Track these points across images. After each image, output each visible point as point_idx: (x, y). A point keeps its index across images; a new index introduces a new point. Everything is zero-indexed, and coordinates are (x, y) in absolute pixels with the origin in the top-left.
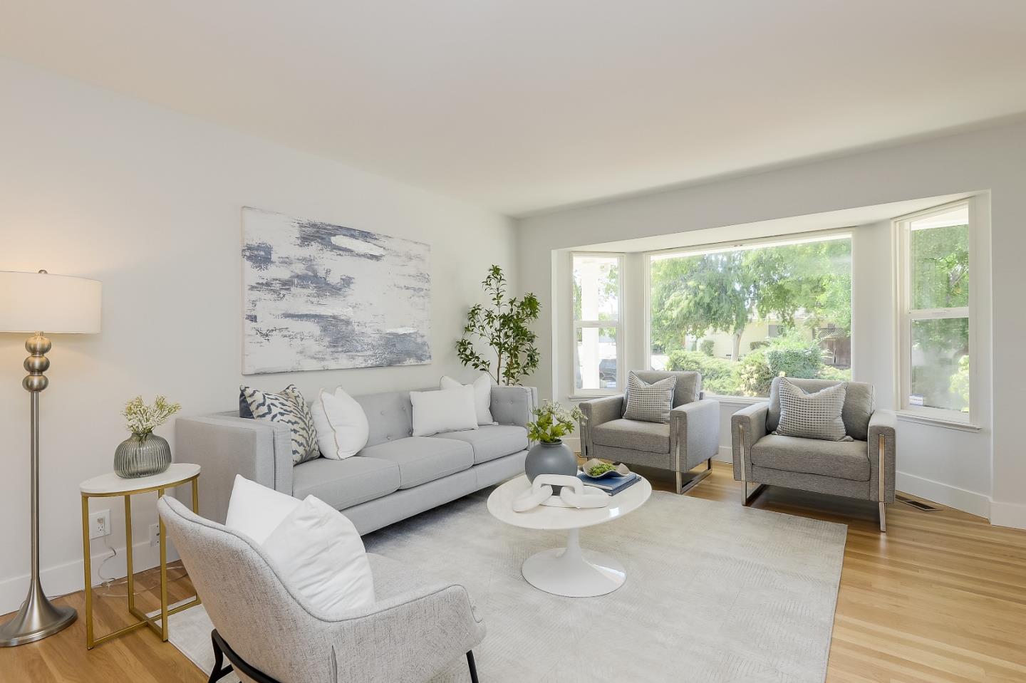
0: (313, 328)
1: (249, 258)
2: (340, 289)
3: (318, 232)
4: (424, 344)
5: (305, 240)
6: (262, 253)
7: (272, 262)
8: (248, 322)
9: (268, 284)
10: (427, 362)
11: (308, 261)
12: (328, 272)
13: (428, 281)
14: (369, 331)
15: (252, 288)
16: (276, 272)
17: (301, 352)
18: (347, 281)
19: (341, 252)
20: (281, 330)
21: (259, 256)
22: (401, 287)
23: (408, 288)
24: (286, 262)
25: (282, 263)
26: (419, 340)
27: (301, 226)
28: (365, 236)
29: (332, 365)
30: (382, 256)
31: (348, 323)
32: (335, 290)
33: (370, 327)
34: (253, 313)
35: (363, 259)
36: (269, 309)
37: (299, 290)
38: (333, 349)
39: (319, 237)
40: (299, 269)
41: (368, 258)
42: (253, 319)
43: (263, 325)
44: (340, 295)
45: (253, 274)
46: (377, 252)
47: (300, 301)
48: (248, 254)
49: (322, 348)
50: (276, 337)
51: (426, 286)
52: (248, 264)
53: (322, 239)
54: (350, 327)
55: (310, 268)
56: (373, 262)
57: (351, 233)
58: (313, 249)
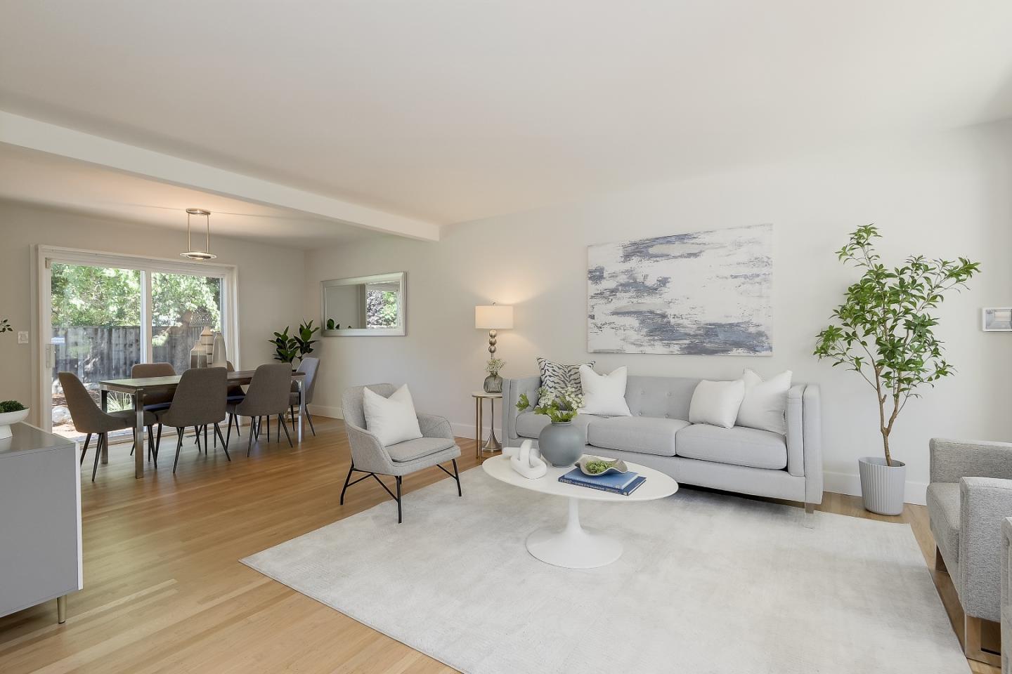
0: (633, 321)
1: (590, 278)
2: (656, 289)
3: (637, 248)
4: (760, 334)
5: (627, 257)
6: (598, 273)
7: (604, 278)
8: (589, 319)
9: (601, 294)
10: (764, 353)
11: (629, 272)
12: (646, 277)
13: (768, 264)
14: (685, 322)
15: (592, 297)
16: (608, 284)
17: (624, 340)
18: (664, 282)
19: (658, 259)
20: (610, 324)
21: (596, 275)
22: (726, 278)
23: (736, 277)
24: (613, 276)
25: (611, 277)
26: (752, 330)
27: (625, 247)
28: (682, 238)
29: (648, 349)
30: (700, 252)
31: (663, 316)
32: (653, 291)
33: (687, 319)
34: (593, 313)
35: (680, 259)
36: (603, 310)
37: (623, 294)
38: (649, 338)
39: (638, 252)
40: (623, 279)
41: (685, 257)
42: (592, 317)
43: (598, 321)
44: (657, 293)
45: (593, 288)
46: (694, 250)
47: (624, 300)
48: (589, 276)
49: (640, 337)
50: (606, 329)
51: (765, 270)
52: (590, 282)
53: (641, 252)
54: (665, 320)
55: (631, 277)
56: (692, 259)
57: (667, 240)
58: (634, 262)
